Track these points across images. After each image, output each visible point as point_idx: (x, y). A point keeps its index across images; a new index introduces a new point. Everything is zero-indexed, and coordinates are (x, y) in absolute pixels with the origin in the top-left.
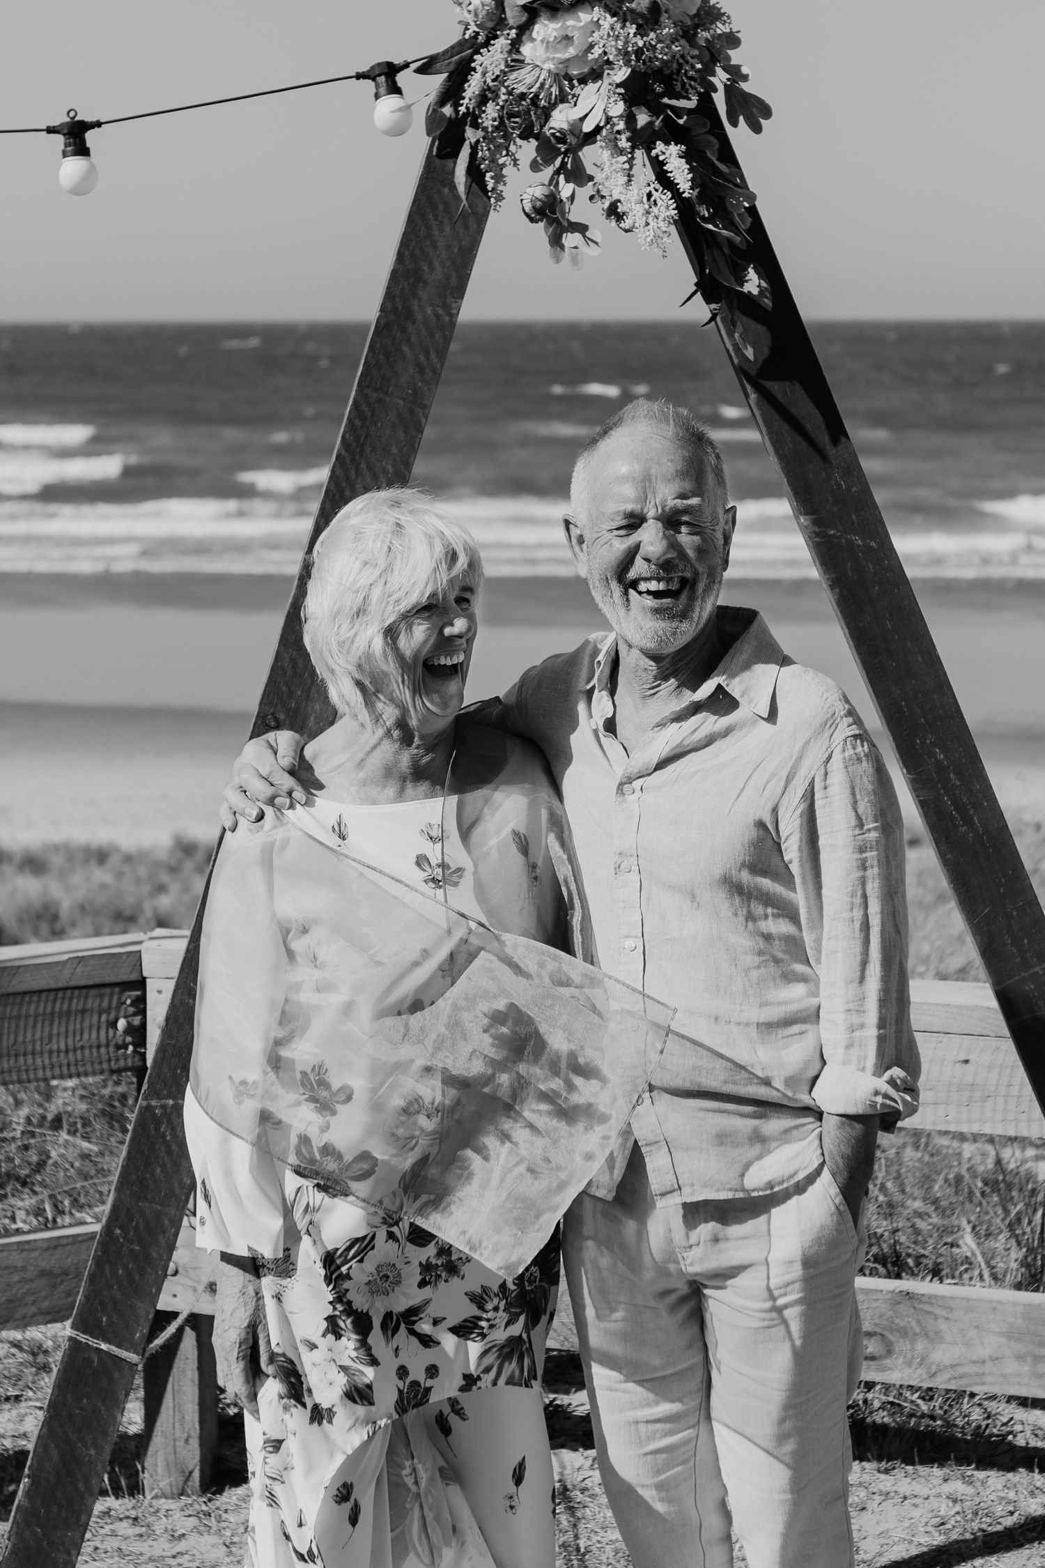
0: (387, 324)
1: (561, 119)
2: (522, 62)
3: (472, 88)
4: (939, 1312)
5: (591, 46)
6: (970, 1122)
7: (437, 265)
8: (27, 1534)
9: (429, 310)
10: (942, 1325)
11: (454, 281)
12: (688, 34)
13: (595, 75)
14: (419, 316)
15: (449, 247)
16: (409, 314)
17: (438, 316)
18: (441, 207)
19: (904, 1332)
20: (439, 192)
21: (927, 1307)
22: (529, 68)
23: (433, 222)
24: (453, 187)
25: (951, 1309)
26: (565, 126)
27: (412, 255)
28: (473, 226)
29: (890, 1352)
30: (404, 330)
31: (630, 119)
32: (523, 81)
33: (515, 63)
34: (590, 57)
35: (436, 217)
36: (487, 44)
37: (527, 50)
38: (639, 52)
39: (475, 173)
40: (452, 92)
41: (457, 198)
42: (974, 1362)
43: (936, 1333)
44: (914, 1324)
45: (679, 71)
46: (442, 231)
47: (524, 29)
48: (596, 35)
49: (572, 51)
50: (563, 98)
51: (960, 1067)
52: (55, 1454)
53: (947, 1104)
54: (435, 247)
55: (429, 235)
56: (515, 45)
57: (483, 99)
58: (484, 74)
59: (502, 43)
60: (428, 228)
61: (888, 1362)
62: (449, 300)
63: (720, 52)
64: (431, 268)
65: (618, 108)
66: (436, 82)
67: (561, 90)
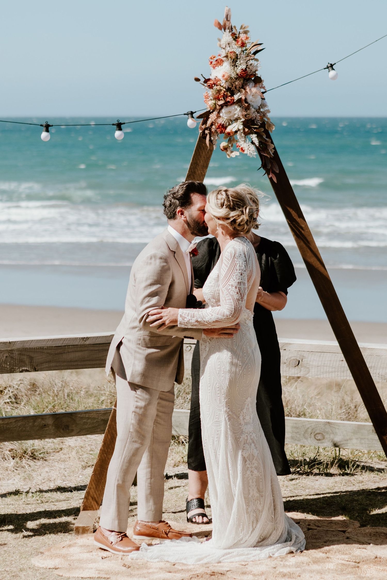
0: (190, 175)
1: (228, 130)
2: (220, 116)
3: (209, 122)
4: (335, 427)
5: (235, 114)
6: (344, 376)
7: (201, 161)
8: (103, 456)
9: (199, 172)
10: (337, 431)
11: (205, 165)
12: (258, 111)
13: (236, 120)
14: (197, 173)
15: (204, 157)
16: (195, 172)
17: (201, 173)
18: (202, 148)
19: (327, 433)
20: (202, 145)
21: (333, 426)
22: (221, 118)
23: (201, 152)
24: (205, 143)
25: (339, 426)
26: (229, 131)
27: (196, 159)
28: (210, 153)
29: (324, 438)
30: (194, 176)
31: (244, 130)
32: (220, 121)
33: (218, 116)
34: (235, 117)
35: (201, 150)
36: (212, 112)
37: (221, 115)
38: (246, 115)
39: (211, 141)
40: (205, 122)
41: (206, 146)
42: (346, 440)
43: (336, 433)
44: (330, 430)
45: (255, 119)
46: (202, 153)
47: (220, 109)
48: (236, 112)
49: (231, 114)
50: (229, 124)
51: (341, 362)
52: (110, 437)
53: (338, 372)
54: (201, 157)
55: (200, 155)
56: (219, 113)
57: (212, 125)
58: (212, 119)
59: (215, 113)
60: (199, 153)
61: (323, 441)
62: (204, 169)
63: (266, 114)
64: (200, 162)
65: (241, 127)
66: (201, 120)
67: (229, 123)
